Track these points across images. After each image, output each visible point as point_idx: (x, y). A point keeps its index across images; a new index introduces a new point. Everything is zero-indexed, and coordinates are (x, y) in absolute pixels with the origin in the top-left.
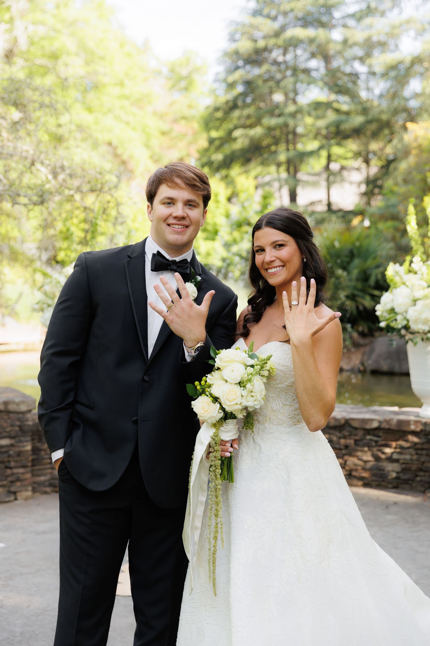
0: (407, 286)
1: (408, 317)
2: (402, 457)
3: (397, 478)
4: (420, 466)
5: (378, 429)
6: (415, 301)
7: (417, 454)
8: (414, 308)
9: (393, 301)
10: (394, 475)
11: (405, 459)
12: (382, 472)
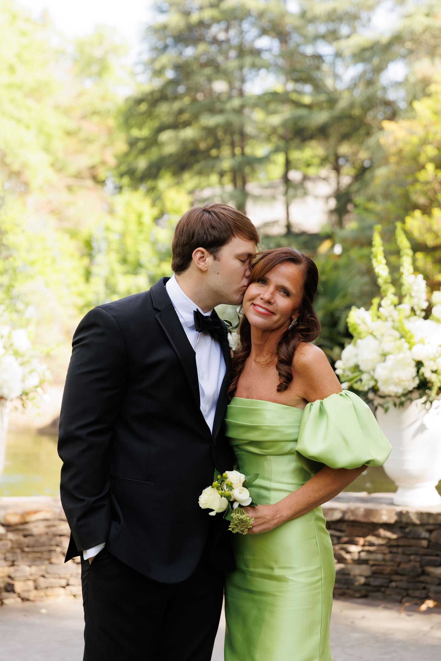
0: (375, 337)
1: (376, 376)
2: (372, 557)
3: (365, 584)
4: (395, 568)
5: (341, 521)
6: (384, 355)
7: (391, 552)
8: (383, 365)
9: (356, 355)
10: (362, 580)
11: (376, 560)
12: (347, 577)
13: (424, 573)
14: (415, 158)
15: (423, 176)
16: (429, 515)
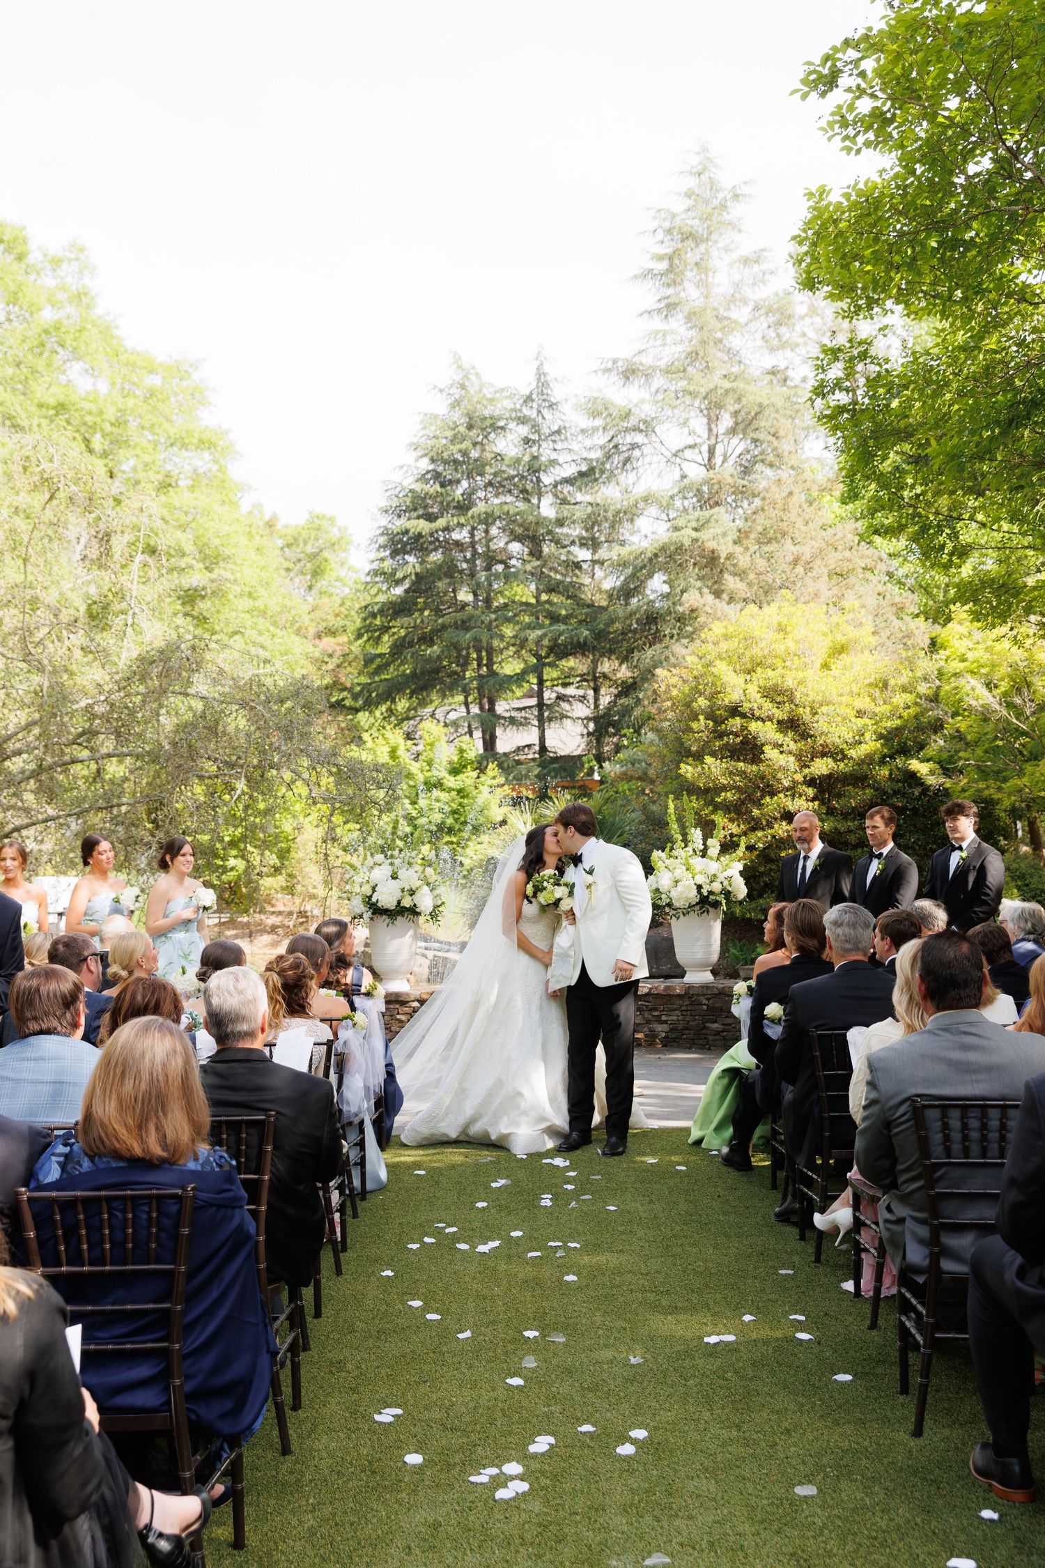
0: (669, 870)
1: (671, 896)
3: (667, 1038)
4: (685, 1025)
6: (676, 882)
7: (683, 1015)
8: (675, 888)
13: (705, 1028)
14: (688, 705)
15: (695, 725)
16: (708, 988)
